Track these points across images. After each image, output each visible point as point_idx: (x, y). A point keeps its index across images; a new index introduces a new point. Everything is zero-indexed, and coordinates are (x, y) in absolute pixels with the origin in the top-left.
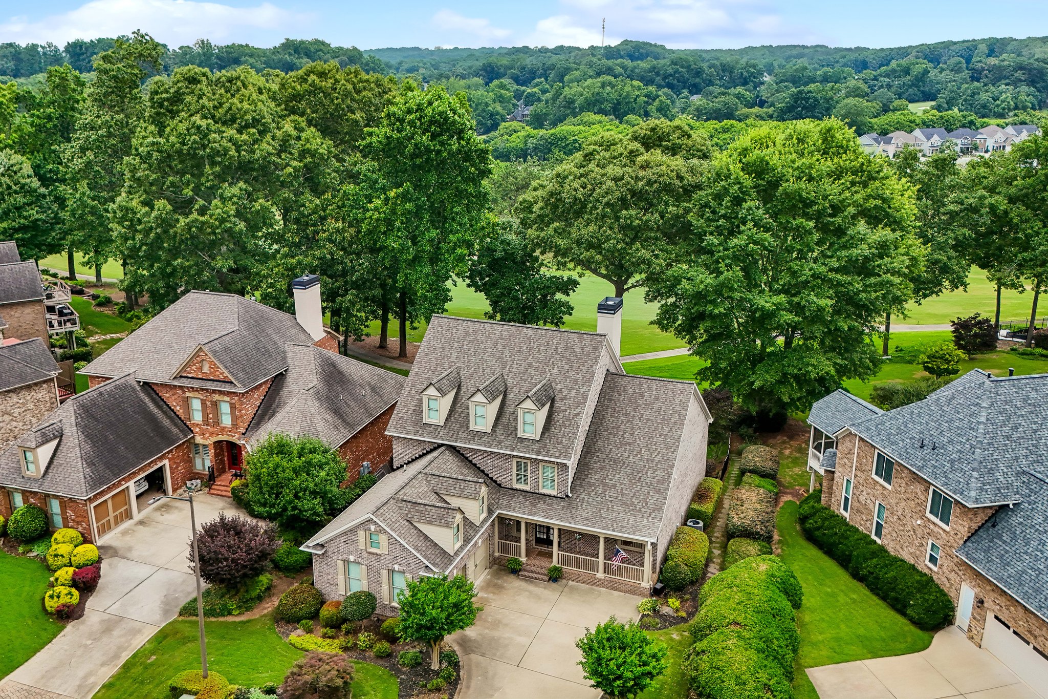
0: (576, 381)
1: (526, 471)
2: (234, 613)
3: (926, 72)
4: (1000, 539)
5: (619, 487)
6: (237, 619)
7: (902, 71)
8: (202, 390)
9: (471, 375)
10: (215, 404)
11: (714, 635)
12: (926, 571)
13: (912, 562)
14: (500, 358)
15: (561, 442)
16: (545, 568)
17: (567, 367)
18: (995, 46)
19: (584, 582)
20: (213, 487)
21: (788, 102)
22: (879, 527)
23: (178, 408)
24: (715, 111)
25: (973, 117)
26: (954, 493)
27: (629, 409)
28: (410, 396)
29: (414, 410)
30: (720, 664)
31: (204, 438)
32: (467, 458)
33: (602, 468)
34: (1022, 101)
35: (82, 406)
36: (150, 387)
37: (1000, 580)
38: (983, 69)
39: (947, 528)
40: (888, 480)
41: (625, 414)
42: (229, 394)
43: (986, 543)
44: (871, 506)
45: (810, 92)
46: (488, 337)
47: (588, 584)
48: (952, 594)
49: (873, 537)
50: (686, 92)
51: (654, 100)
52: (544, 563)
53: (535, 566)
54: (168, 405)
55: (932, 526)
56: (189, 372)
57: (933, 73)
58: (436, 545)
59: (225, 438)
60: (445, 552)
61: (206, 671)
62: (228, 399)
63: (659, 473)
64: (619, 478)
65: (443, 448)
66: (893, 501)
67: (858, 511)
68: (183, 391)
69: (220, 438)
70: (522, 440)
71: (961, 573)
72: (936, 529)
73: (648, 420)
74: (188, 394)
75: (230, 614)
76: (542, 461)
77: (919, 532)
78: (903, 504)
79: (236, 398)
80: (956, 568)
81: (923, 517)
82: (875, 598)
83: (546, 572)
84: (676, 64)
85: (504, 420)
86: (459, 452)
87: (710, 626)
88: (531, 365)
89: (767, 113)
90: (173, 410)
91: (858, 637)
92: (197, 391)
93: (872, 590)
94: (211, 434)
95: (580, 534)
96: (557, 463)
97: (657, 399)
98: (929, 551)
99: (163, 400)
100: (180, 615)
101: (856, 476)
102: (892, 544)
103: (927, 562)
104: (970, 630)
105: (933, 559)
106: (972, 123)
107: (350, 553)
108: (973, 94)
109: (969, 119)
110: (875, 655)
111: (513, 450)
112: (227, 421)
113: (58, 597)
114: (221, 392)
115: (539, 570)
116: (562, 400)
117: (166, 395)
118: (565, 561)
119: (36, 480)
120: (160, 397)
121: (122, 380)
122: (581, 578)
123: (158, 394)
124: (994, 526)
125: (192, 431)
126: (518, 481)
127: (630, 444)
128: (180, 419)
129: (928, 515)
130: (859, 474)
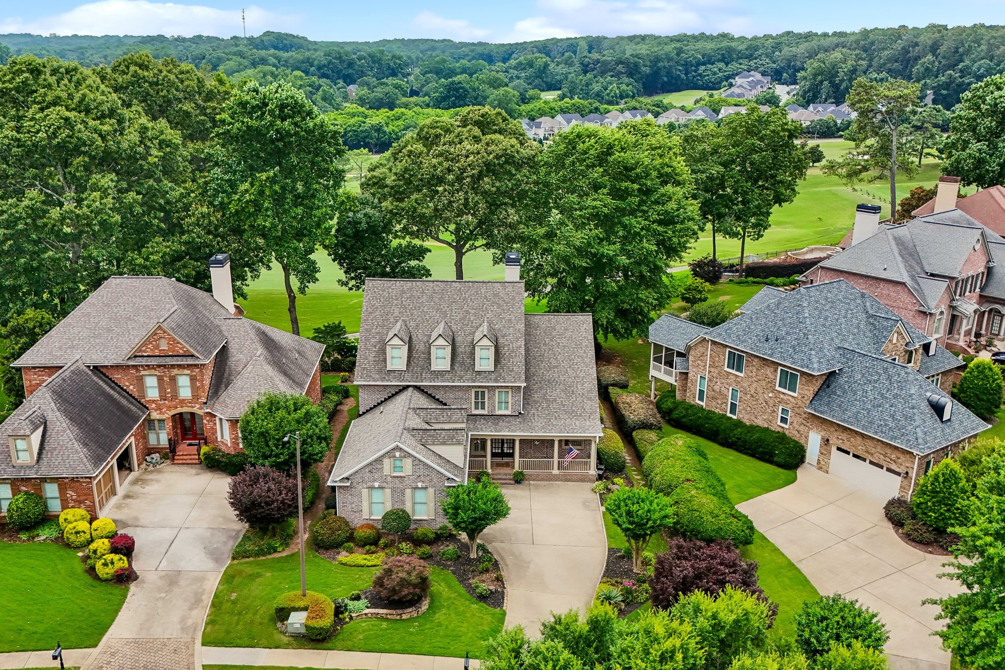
0: (510, 320)
1: (483, 397)
2: (278, 549)
3: (546, 65)
4: (835, 394)
5: (559, 401)
6: (284, 554)
7: (527, 64)
8: (159, 366)
9: (417, 326)
10: (173, 379)
11: (678, 490)
12: (779, 429)
13: (766, 426)
14: (438, 309)
15: (512, 371)
16: (510, 474)
17: (499, 310)
18: (594, 43)
19: (542, 480)
20: (176, 457)
21: (442, 92)
22: (733, 406)
23: (131, 387)
24: (377, 100)
25: (597, 104)
26: (802, 367)
27: (547, 341)
28: (369, 350)
29: (375, 361)
30: (695, 507)
31: (161, 413)
32: (430, 395)
33: (541, 388)
34: (624, 91)
35: (54, 392)
36: (99, 371)
37: (844, 421)
38: (589, 63)
39: (795, 395)
40: (739, 369)
41: (545, 344)
42: (189, 366)
43: (826, 399)
44: (725, 392)
45: (460, 83)
46: (423, 292)
47: (546, 480)
48: (802, 442)
49: (729, 415)
50: (341, 83)
51: (318, 90)
52: (507, 470)
53: (500, 474)
54: (119, 386)
55: (782, 396)
56: (144, 351)
57: (552, 66)
58: (448, 461)
59: (185, 410)
60: (457, 466)
61: (304, 591)
62: (188, 372)
63: (586, 385)
64: (556, 393)
65: (411, 389)
66: (745, 384)
67: (713, 398)
68: (138, 371)
69: (179, 410)
70: (479, 373)
71: (808, 425)
72: (785, 398)
73: (564, 346)
74: (143, 373)
75: (275, 551)
76: (498, 387)
77: (771, 403)
78: (755, 385)
79: (197, 370)
80: (804, 422)
81: (773, 390)
82: (744, 456)
83: (511, 477)
84: (329, 56)
85: (459, 359)
86: (423, 390)
87: (670, 486)
88: (467, 312)
89: (424, 102)
90: (125, 391)
91: (750, 482)
92: (153, 368)
93: (740, 452)
94: (169, 408)
95: (538, 440)
96: (512, 387)
97: (566, 329)
98: (780, 415)
99: (113, 382)
100: (234, 558)
101: (710, 372)
102: (747, 417)
103: (779, 423)
104: (819, 462)
105: (784, 420)
106: (597, 109)
107: (375, 480)
108: (587, 85)
109: (594, 105)
110: (768, 491)
111: (474, 381)
112: (185, 392)
113: (112, 563)
114: (180, 366)
115: (504, 477)
116: (503, 337)
117: (116, 376)
118: (525, 466)
119: (30, 467)
120: (110, 379)
121: (74, 366)
122: (540, 477)
123: (107, 377)
124: (828, 387)
125: (147, 408)
126: (477, 408)
127: (556, 367)
128: (134, 398)
129: (777, 388)
130: (712, 369)
